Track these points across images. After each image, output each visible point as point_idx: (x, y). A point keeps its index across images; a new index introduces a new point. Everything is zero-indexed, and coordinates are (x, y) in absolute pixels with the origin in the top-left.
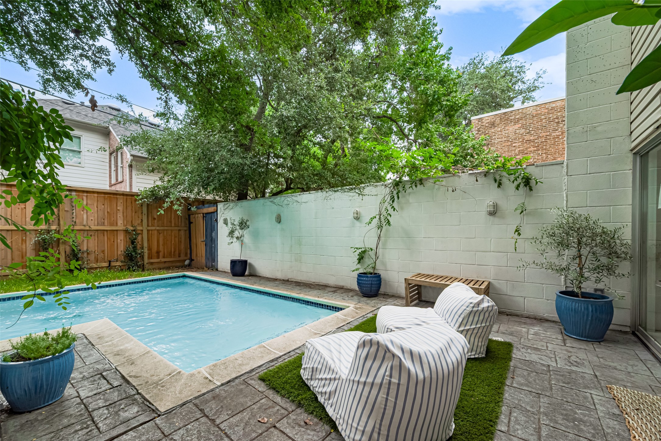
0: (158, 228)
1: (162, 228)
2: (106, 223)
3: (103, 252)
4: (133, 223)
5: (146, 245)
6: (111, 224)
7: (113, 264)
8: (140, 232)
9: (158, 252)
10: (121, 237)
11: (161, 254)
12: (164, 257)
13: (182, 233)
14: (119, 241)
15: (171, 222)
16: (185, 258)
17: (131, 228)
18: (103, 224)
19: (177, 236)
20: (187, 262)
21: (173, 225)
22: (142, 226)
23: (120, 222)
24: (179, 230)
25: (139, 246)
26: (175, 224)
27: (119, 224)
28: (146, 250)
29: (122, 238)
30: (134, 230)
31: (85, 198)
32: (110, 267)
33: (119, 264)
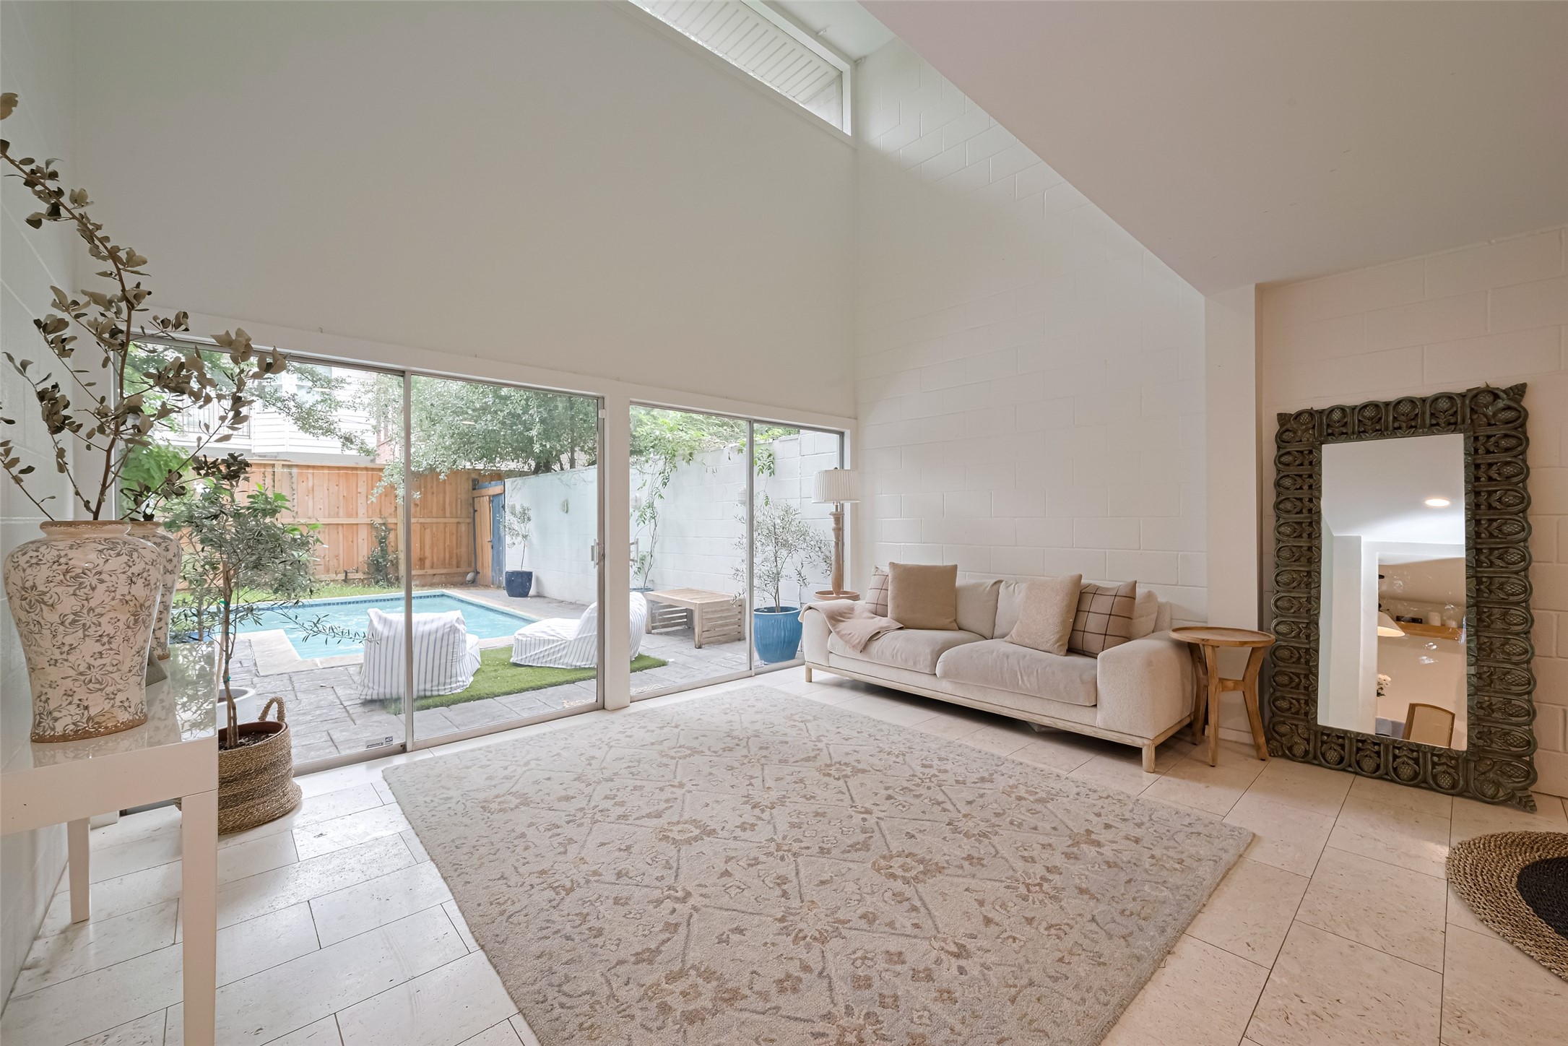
0: (422, 520)
1: (428, 520)
2: (341, 513)
3: (337, 556)
4: (383, 513)
5: (402, 546)
6: (349, 515)
7: (351, 576)
8: (392, 526)
9: (422, 560)
10: (363, 534)
11: (428, 563)
12: (432, 567)
13: (463, 528)
14: (360, 540)
15: (444, 509)
16: (469, 570)
17: (378, 521)
18: (337, 515)
19: (454, 531)
20: (470, 576)
21: (448, 514)
22: (396, 516)
23: (362, 511)
24: (458, 523)
25: (390, 549)
26: (451, 513)
27: (360, 514)
28: (402, 556)
29: (365, 537)
30: (384, 524)
31: (310, 476)
32: (346, 580)
33: (360, 576)
